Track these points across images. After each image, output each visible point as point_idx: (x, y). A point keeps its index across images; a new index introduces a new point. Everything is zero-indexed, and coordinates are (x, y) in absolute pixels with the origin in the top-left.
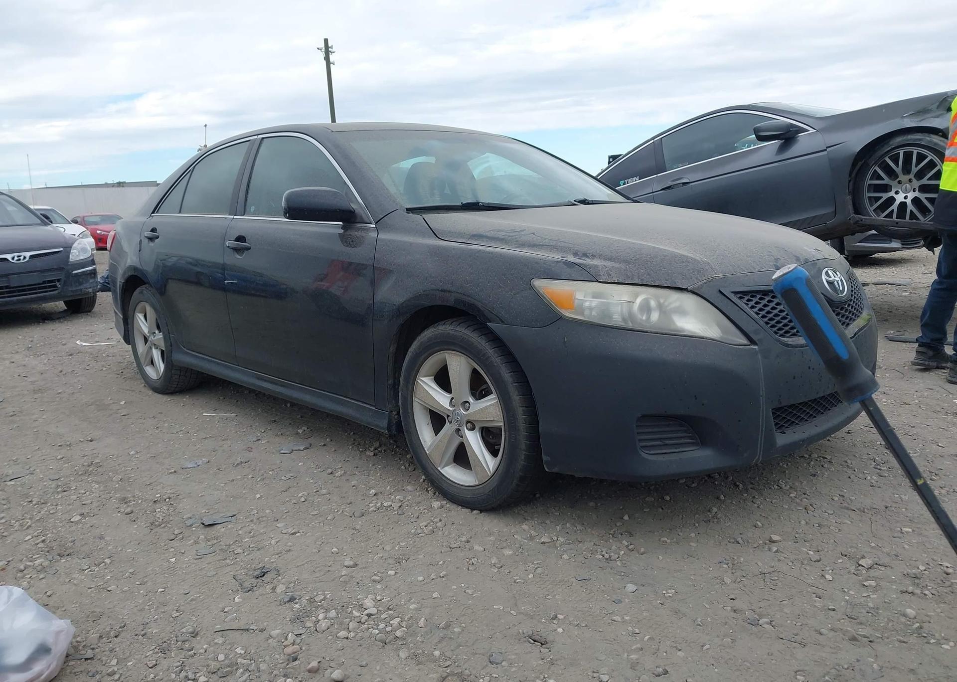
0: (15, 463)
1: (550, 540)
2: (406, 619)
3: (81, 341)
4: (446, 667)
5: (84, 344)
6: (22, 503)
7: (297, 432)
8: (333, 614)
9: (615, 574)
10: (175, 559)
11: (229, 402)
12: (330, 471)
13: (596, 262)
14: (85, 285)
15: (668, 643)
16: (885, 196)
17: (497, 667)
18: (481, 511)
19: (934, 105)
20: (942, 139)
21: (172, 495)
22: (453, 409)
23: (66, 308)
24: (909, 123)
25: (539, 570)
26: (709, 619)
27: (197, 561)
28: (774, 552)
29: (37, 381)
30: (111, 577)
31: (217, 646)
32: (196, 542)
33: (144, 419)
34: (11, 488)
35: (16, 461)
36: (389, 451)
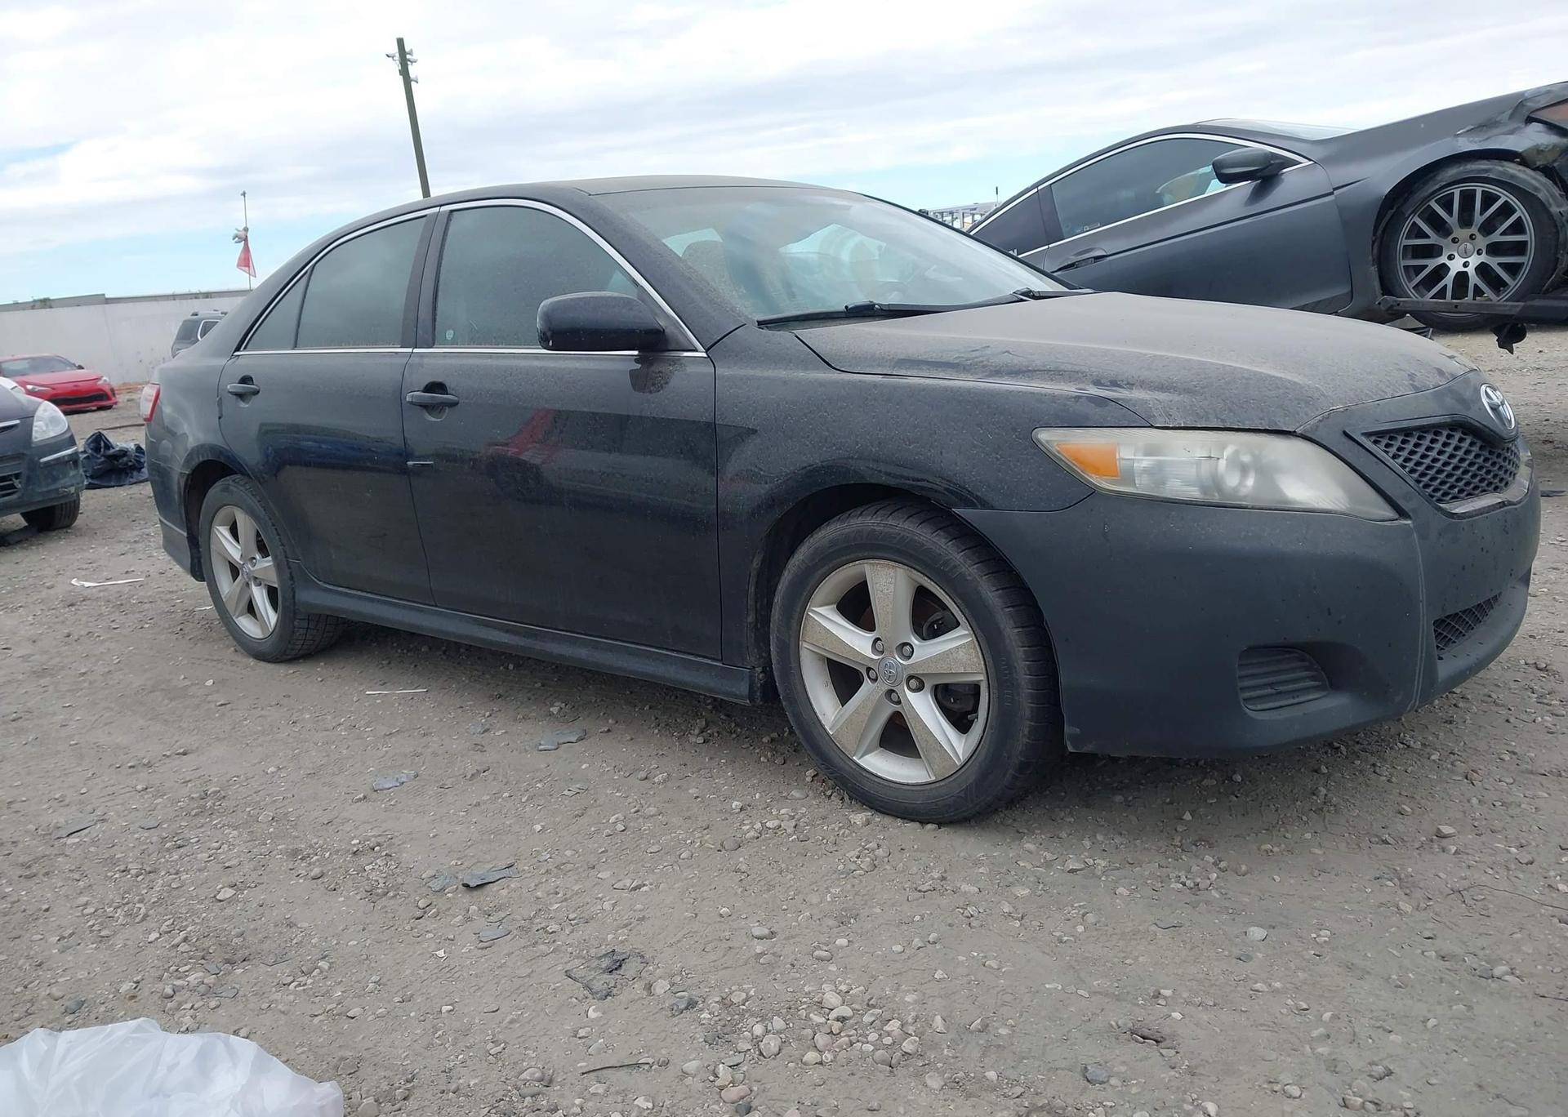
0: (62, 804)
1: (1083, 866)
2: (910, 1020)
3: (79, 579)
4: (1017, 1097)
5: (87, 584)
6: (109, 874)
7: (550, 711)
8: (778, 1023)
9: (1218, 912)
10: (443, 950)
11: (403, 669)
12: (642, 774)
13: (1138, 394)
14: (62, 482)
15: (1365, 1021)
16: (1432, 264)
17: (1104, 1088)
18: (940, 825)
19: (1504, 115)
20: (1521, 168)
21: (380, 840)
22: (880, 657)
23: (27, 524)
24: (1466, 145)
25: (1091, 918)
26: (1410, 975)
27: (485, 952)
28: (1454, 854)
29: (33, 655)
30: (342, 992)
31: (598, 1099)
32: (468, 919)
33: (262, 709)
34: (75, 849)
35: (61, 801)
36: (725, 733)
